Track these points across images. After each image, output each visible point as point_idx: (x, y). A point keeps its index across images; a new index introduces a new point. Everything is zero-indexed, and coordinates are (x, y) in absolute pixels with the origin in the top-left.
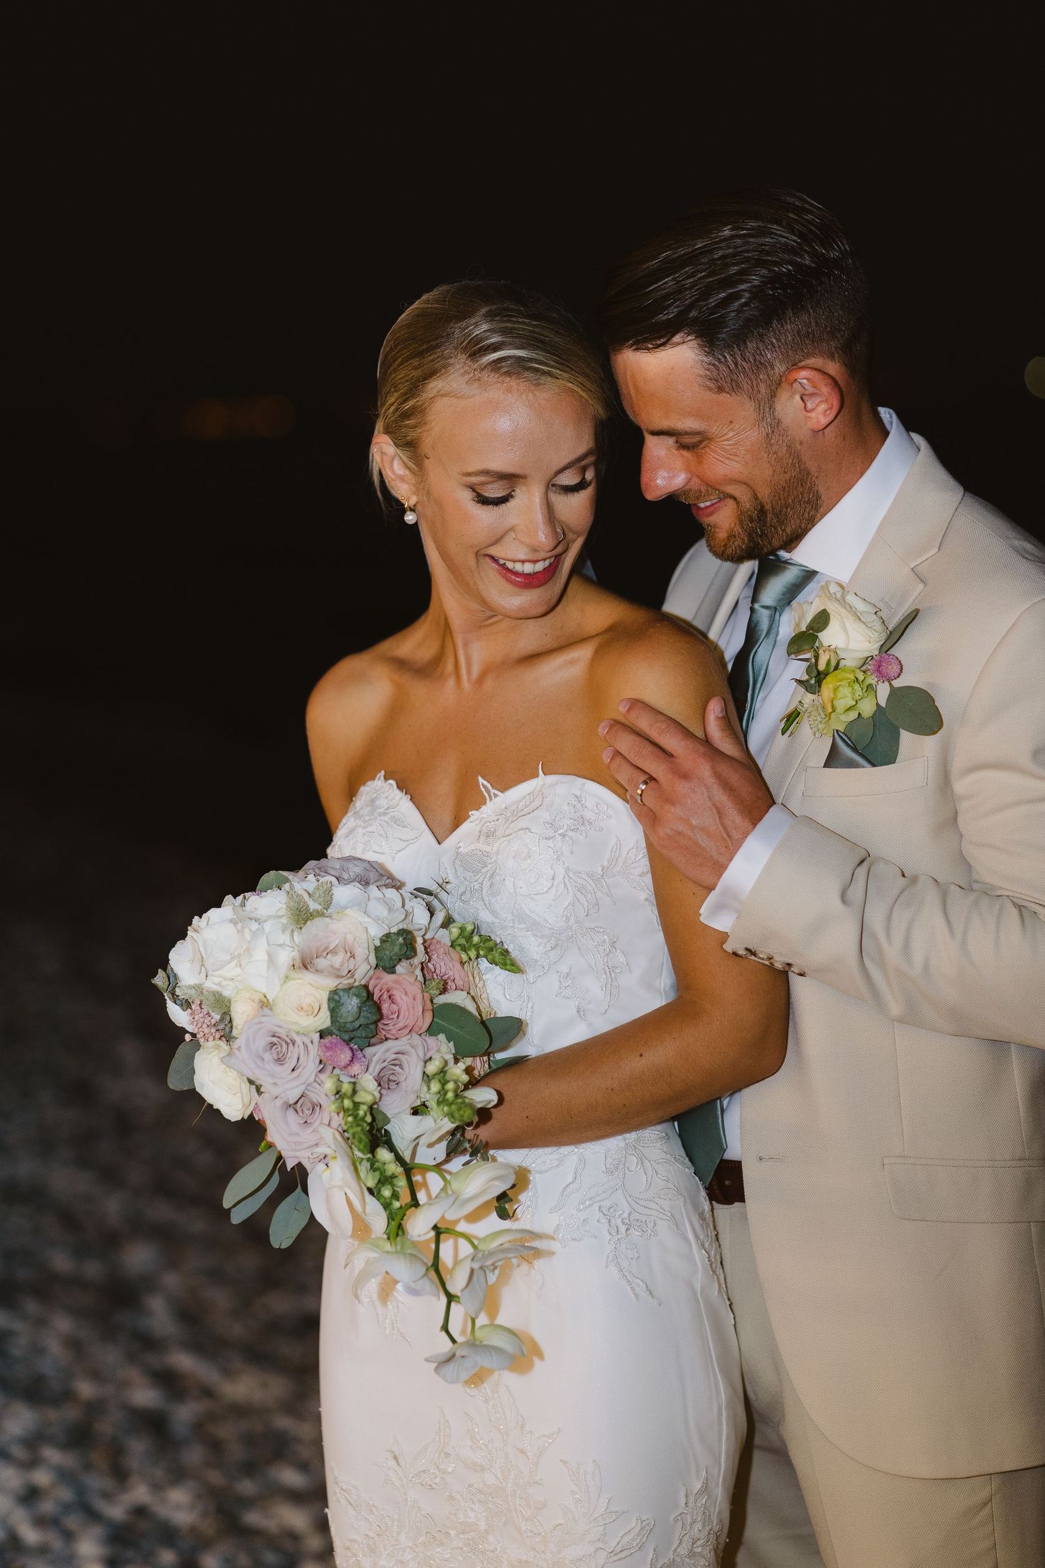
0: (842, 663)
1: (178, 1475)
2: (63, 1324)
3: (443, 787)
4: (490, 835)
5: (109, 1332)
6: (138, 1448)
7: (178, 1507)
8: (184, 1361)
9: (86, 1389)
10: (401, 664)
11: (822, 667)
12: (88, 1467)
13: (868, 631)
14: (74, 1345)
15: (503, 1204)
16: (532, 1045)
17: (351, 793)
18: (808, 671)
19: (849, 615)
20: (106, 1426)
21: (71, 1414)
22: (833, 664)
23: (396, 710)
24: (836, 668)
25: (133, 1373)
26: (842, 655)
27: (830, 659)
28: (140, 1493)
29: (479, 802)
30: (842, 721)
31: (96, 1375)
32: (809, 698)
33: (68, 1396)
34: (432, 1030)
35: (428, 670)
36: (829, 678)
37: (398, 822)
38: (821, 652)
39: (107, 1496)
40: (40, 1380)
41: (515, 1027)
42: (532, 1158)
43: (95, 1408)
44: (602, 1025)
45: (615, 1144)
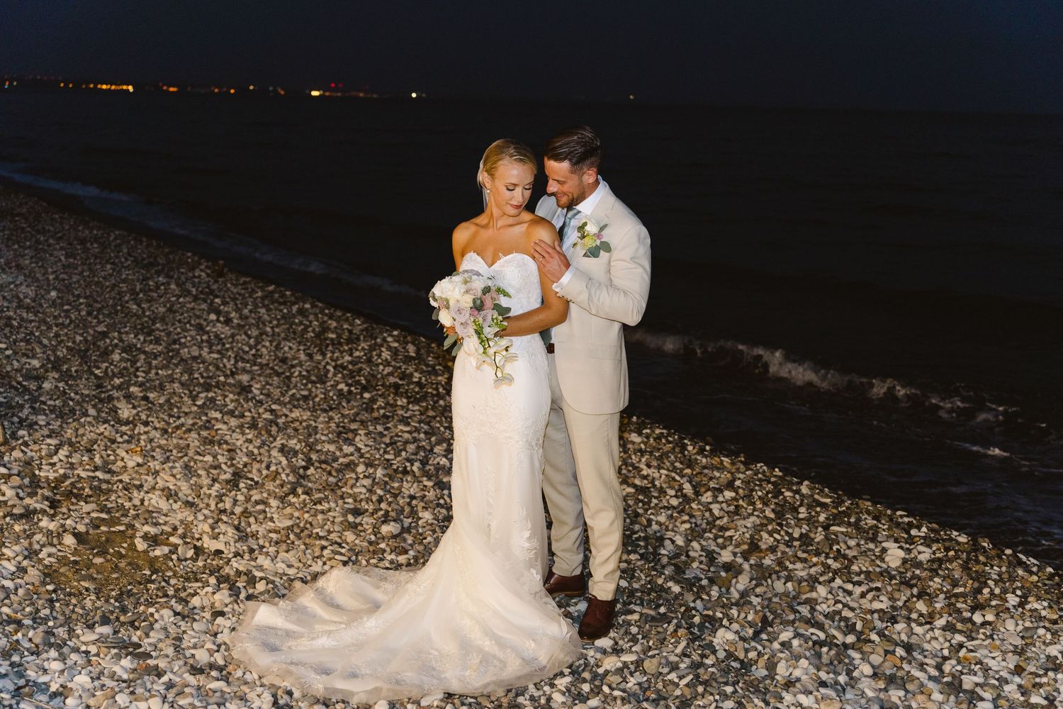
0: (590, 235)
2: (231, 396)
3: (489, 254)
4: (503, 266)
5: (246, 399)
10: (477, 225)
11: (585, 234)
12: (261, 434)
13: (596, 228)
15: (506, 349)
16: (511, 314)
17: (463, 255)
18: (581, 235)
21: (247, 420)
23: (475, 235)
24: (588, 235)
26: (590, 233)
27: (587, 233)
29: (499, 259)
30: (588, 247)
32: (580, 241)
34: (493, 309)
35: (486, 227)
36: (586, 237)
37: (478, 263)
38: (585, 231)
41: (508, 310)
42: (514, 338)
44: (526, 310)
45: (529, 336)
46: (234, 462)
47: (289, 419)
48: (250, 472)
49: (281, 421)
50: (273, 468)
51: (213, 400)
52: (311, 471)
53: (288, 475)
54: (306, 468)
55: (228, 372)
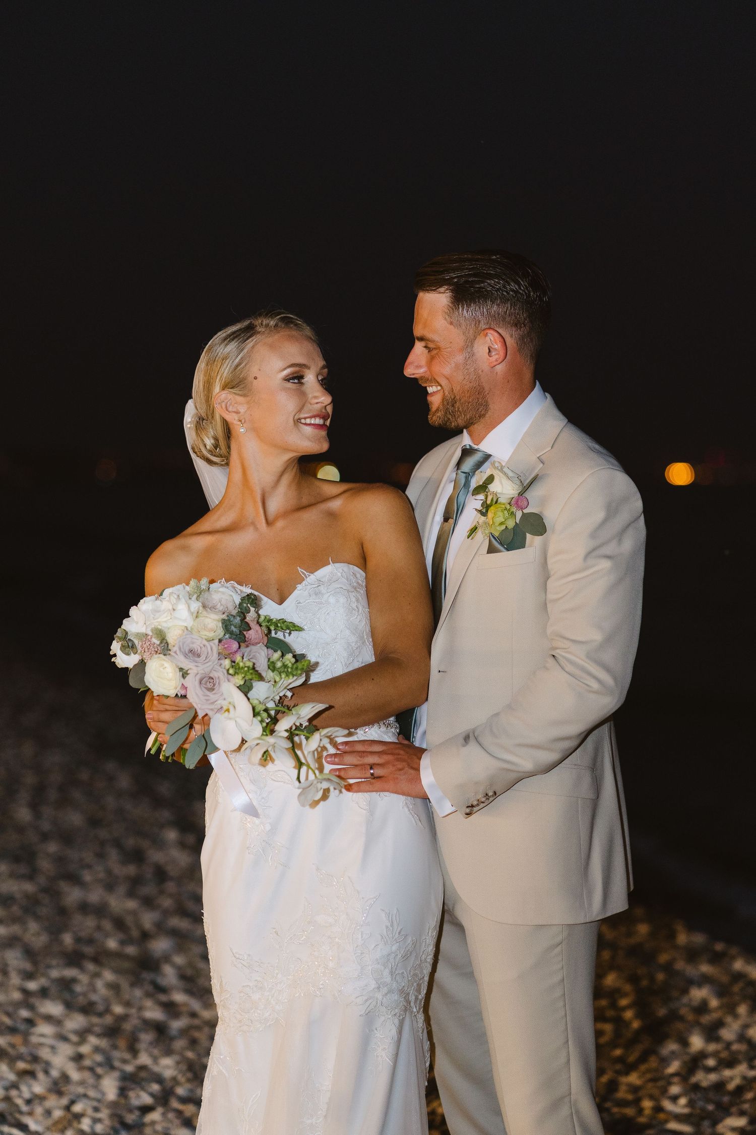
0: (500, 500)
1: (168, 1052)
2: (108, 976)
5: (136, 982)
6: (146, 1038)
7: (168, 1067)
8: (179, 997)
9: (118, 1009)
11: (489, 502)
12: (115, 1047)
13: (513, 485)
14: (114, 987)
18: (482, 505)
19: (503, 476)
20: (128, 1026)
21: (108, 1020)
22: (495, 500)
24: (496, 502)
25: (149, 1003)
26: (499, 496)
27: (493, 498)
28: (144, 1059)
30: (497, 530)
31: (128, 1004)
32: (483, 518)
33: (107, 1010)
36: (492, 508)
38: (489, 494)
39: (125, 1061)
40: (92, 1004)
43: (124, 1018)
46: (14, 1093)
47: (196, 1022)
48: (30, 1114)
49: (176, 1025)
50: (78, 1108)
51: (66, 985)
52: (155, 1116)
53: (96, 1121)
54: (146, 1109)
55: (135, 933)
